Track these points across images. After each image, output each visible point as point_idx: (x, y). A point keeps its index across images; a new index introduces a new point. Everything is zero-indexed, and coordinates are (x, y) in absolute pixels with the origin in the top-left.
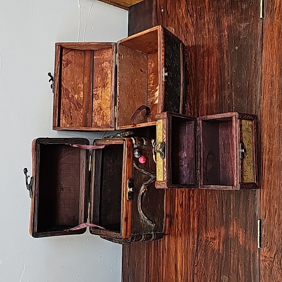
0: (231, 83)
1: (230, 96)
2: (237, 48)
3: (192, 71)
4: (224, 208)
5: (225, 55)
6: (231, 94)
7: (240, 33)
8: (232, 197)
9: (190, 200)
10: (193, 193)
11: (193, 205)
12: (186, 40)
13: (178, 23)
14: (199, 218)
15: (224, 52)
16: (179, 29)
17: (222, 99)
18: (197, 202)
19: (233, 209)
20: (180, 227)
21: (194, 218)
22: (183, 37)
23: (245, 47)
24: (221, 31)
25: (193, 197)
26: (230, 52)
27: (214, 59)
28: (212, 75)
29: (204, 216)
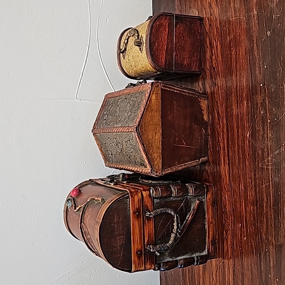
0: (264, 85)
1: (263, 104)
2: (269, 33)
3: (218, 67)
4: (262, 263)
5: (255, 45)
6: (264, 100)
7: (272, 12)
8: (271, 250)
9: (224, 243)
10: (226, 233)
11: (228, 250)
12: (210, 25)
13: (201, 3)
14: (234, 270)
15: (253, 40)
16: (202, 10)
17: (254, 108)
18: (232, 248)
19: (274, 267)
20: (214, 276)
21: (229, 269)
22: (207, 22)
23: (280, 32)
24: (249, 10)
25: (227, 240)
26: (261, 40)
27: (242, 51)
28: (241, 74)
29: (240, 268)
